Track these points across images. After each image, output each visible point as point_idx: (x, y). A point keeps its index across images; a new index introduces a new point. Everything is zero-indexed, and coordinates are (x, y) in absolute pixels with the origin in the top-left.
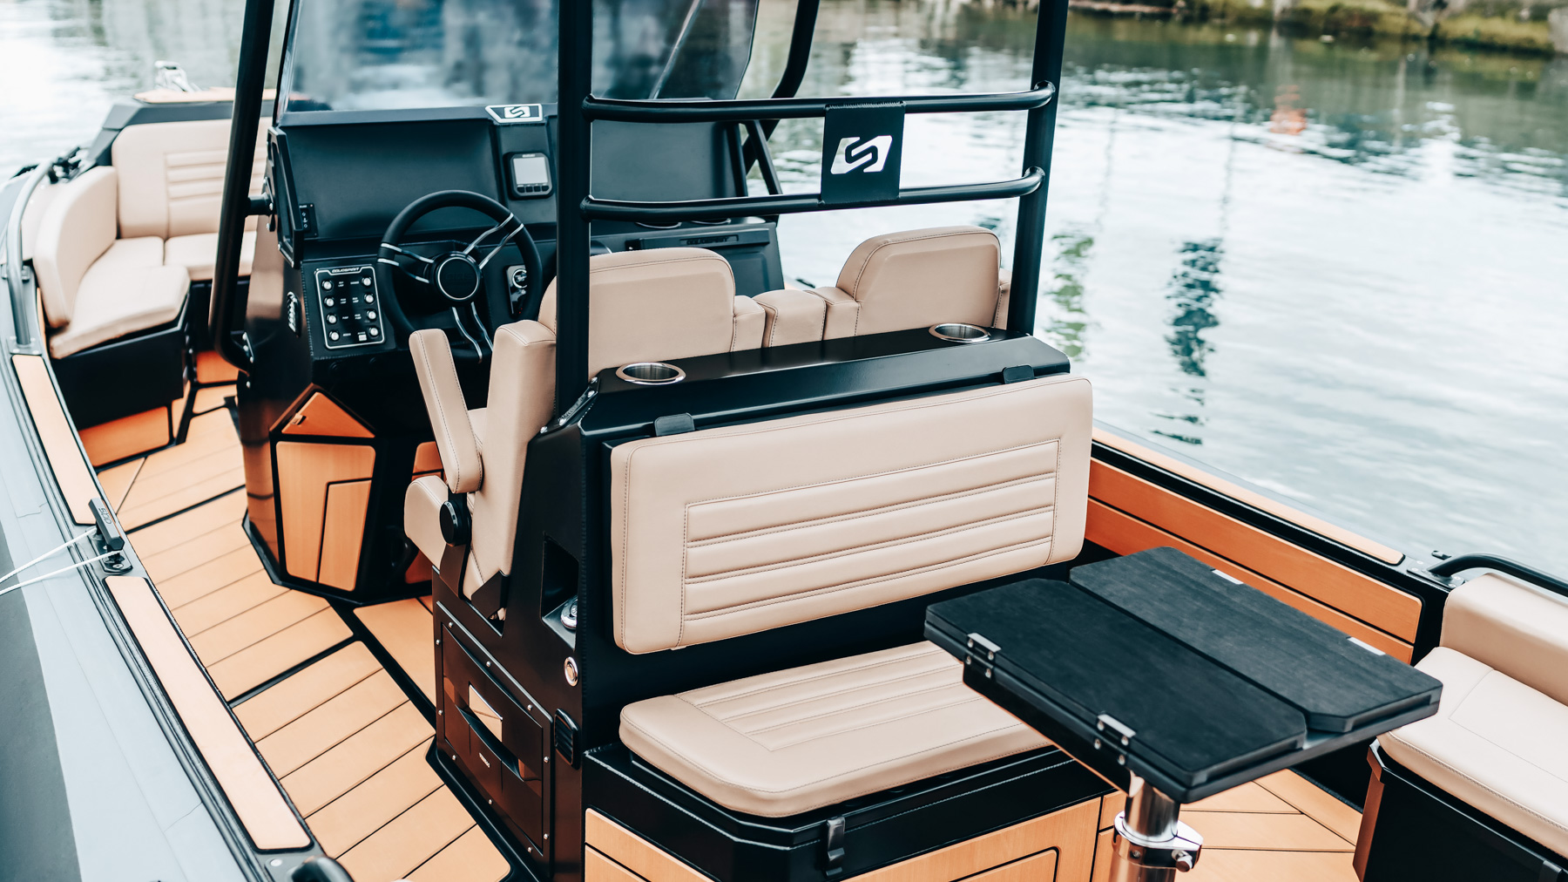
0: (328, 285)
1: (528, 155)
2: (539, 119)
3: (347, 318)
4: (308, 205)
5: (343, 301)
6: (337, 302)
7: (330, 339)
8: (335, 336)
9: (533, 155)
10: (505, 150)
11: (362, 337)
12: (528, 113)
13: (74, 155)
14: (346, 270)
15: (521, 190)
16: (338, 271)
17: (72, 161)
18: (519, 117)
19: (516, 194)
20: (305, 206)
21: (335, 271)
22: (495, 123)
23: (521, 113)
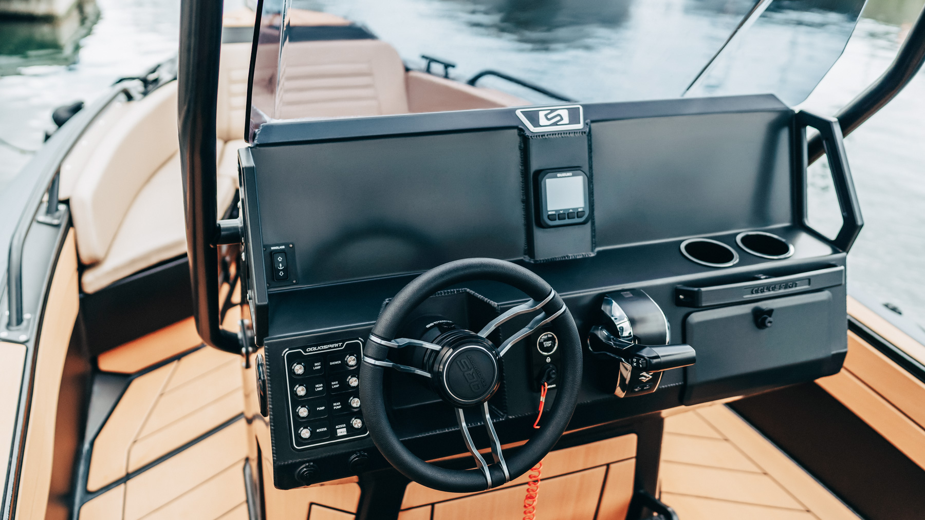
0: (299, 369)
1: (564, 174)
2: (580, 126)
3: (323, 408)
4: (287, 245)
5: (319, 387)
6: (311, 390)
7: (298, 436)
8: (305, 433)
9: (570, 174)
10: (535, 165)
11: (342, 431)
12: (566, 120)
13: (154, 71)
14: (325, 347)
15: (551, 217)
16: (315, 349)
17: (151, 77)
18: (555, 124)
19: (544, 221)
20: (283, 247)
21: (311, 349)
22: (527, 133)
23: (558, 118)
